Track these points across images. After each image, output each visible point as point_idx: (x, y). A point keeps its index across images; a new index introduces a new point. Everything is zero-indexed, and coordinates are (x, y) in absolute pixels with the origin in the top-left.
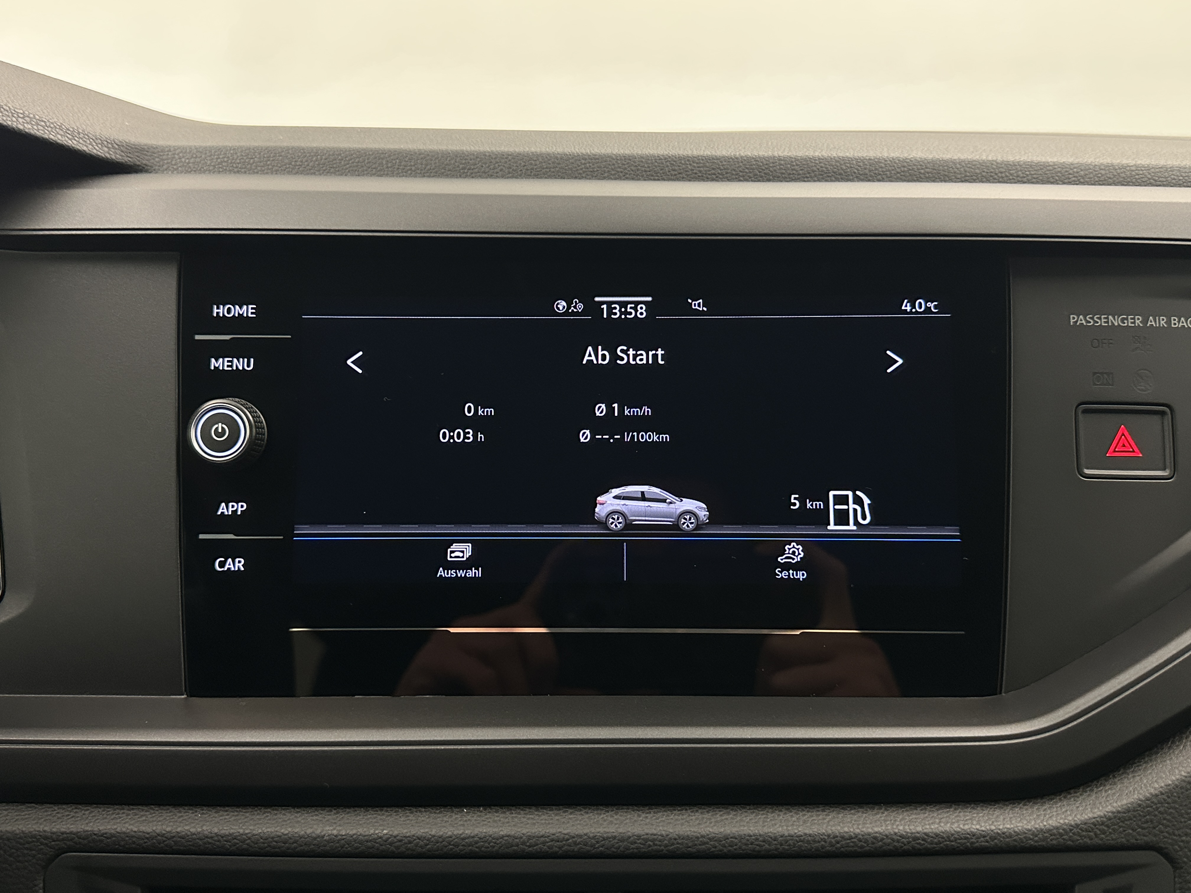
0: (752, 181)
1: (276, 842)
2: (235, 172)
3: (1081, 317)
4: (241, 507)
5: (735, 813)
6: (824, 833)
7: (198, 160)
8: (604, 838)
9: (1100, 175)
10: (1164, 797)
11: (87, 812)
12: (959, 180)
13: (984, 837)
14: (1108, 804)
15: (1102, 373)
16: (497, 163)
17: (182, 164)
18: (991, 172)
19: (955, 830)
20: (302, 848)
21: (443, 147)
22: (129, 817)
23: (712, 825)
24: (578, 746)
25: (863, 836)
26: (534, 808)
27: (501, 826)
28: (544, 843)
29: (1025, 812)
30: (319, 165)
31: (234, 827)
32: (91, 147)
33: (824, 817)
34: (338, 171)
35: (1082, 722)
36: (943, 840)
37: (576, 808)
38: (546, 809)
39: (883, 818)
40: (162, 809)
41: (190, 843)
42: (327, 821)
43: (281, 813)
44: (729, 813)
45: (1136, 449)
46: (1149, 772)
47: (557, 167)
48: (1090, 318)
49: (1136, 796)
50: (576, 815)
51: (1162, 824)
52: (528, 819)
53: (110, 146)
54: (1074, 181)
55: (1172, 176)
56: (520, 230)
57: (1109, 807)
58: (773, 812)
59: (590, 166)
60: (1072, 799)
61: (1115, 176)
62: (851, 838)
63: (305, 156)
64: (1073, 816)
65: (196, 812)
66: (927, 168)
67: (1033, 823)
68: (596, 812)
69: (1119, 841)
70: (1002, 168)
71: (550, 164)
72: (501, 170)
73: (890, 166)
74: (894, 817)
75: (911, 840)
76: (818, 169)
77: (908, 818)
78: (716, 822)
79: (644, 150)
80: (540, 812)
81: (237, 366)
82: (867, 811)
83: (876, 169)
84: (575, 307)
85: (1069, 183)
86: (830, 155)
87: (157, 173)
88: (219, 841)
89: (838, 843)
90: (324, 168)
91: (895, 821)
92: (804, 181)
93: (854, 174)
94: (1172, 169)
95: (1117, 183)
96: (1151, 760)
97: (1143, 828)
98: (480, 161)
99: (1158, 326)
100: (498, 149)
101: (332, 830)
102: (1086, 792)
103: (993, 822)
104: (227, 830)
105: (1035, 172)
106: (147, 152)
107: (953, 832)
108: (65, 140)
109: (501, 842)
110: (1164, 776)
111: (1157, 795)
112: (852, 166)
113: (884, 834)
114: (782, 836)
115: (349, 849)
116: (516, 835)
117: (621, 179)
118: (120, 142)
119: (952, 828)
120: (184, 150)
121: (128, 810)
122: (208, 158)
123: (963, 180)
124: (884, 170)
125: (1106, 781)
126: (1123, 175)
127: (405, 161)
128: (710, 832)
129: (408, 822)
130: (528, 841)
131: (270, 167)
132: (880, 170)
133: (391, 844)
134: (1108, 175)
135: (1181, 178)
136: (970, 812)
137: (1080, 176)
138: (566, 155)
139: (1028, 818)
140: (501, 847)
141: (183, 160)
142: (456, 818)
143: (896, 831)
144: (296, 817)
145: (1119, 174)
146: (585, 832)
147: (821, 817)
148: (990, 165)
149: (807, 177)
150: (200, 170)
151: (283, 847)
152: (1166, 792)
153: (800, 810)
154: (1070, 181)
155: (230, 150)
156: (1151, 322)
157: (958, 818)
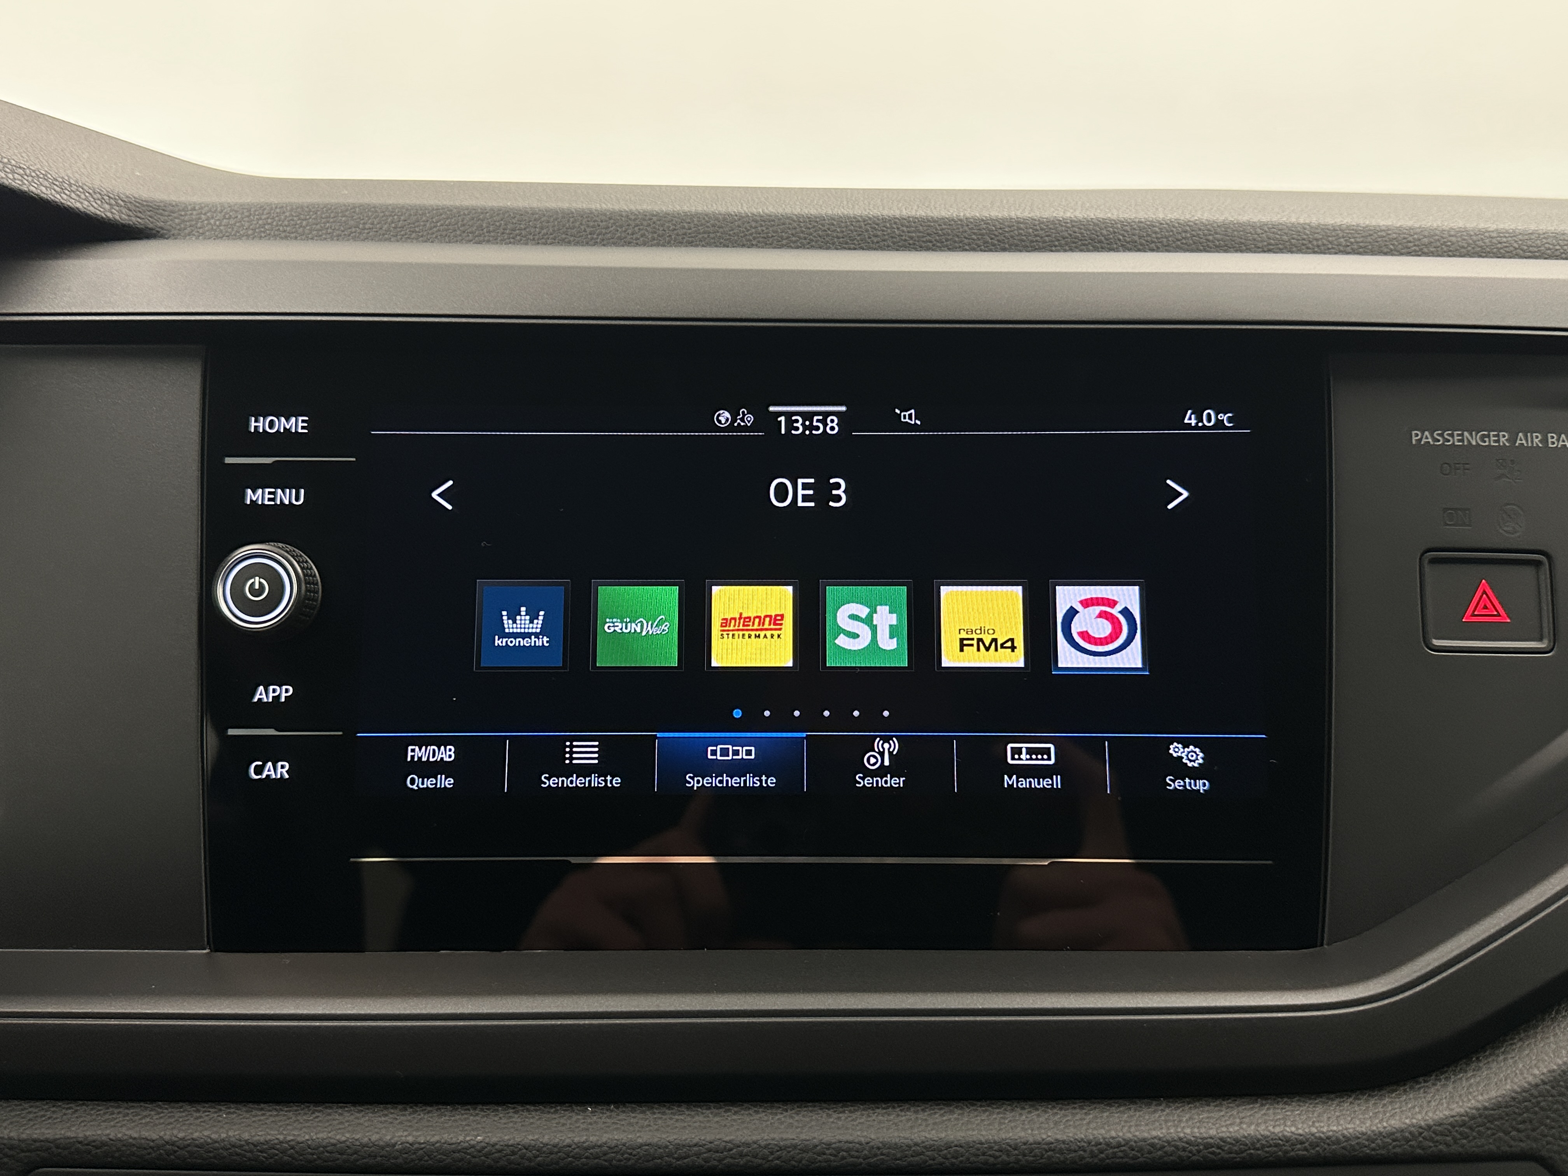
0: (981, 250)
1: (330, 1153)
2: (282, 238)
3: (1427, 433)
4: (285, 692)
5: (960, 1112)
6: (1082, 1139)
7: (232, 221)
8: (780, 1148)
9: (1449, 243)
10: (1548, 1087)
11: (70, 1111)
12: (1260, 250)
13: (1302, 1143)
14: (1470, 1097)
15: (1455, 509)
16: (637, 225)
17: (210, 227)
18: (1304, 239)
19: (1262, 1133)
20: (365, 1160)
21: (565, 205)
22: (127, 1118)
23: (929, 1128)
24: (746, 1020)
25: (1135, 1142)
26: (684, 1106)
27: (638, 1131)
28: (698, 1155)
29: (1356, 1109)
30: (395, 228)
31: (272, 1132)
32: (86, 203)
33: (1083, 1116)
34: (422, 236)
35: (1433, 985)
36: (1246, 1148)
37: (742, 1105)
38: (700, 1107)
39: (1163, 1118)
40: (173, 1108)
41: (211, 1155)
42: (401, 1123)
43: (336, 1112)
44: (952, 1112)
45: (1502, 612)
46: (1527, 1052)
47: (718, 232)
48: (1438, 435)
49: (1508, 1087)
50: (742, 1115)
51: (1546, 1126)
52: (677, 1120)
53: (113, 202)
54: (1415, 251)
55: (1547, 245)
56: (668, 315)
57: (1473, 1101)
58: (1013, 1110)
59: (763, 231)
60: (1422, 1091)
61: (1469, 245)
62: (1119, 1145)
63: (378, 216)
64: (1424, 1113)
65: (221, 1110)
66: (1216, 233)
67: (1368, 1125)
68: (769, 1111)
69: (1486, 1147)
70: (1318, 233)
71: (708, 227)
72: (642, 236)
73: (1167, 231)
74: (1178, 1116)
75: (1201, 1147)
76: (1070, 235)
77: (1197, 1117)
78: (935, 1124)
79: (836, 210)
80: (694, 1111)
81: (281, 500)
82: (1141, 1107)
83: (1148, 235)
84: (742, 420)
85: (1409, 254)
86: (1086, 216)
87: (176, 239)
88: (251, 1151)
89: (1102, 1153)
90: (402, 233)
91: (1180, 1121)
92: (1052, 251)
93: (1118, 242)
94: (1546, 235)
95: (1473, 253)
96: (1528, 1037)
97: (1518, 1131)
98: (614, 223)
99: (1530, 445)
100: (639, 208)
101: (406, 1136)
102: (1440, 1080)
103: (1313, 1122)
104: (261, 1136)
105: (1361, 239)
106: (163, 210)
107: (1259, 1137)
108: (51, 194)
109: (638, 1153)
110: (1546, 1058)
111: (1537, 1085)
112: (1116, 230)
113: (1164, 1139)
114: (1025, 1144)
115: (430, 1162)
116: (660, 1143)
117: (804, 248)
118: (127, 197)
119: (1257, 1130)
120: (214, 209)
121: (127, 1108)
122: (246, 219)
123: (1266, 249)
124: (1159, 236)
125: (1467, 1064)
126: (1480, 243)
127: (513, 223)
128: (926, 1137)
129: (511, 1125)
130: (676, 1152)
131: (329, 231)
132: (1154, 235)
133: (486, 1156)
134: (1460, 243)
135: (1558, 247)
136: (1282, 1109)
137: (1423, 245)
138: (730, 215)
139: (1361, 1116)
140: (638, 1159)
141: (212, 221)
142: (577, 1121)
143: (1182, 1135)
144: (357, 1118)
145: (1474, 242)
146: (754, 1138)
147: (1078, 1117)
148: (1302, 230)
149: (1056, 246)
150: (235, 235)
151: (338, 1159)
152: (1550, 1081)
153: (1050, 1106)
154: (1409, 250)
155: (276, 208)
156: (1521, 440)
157: (1266, 1117)
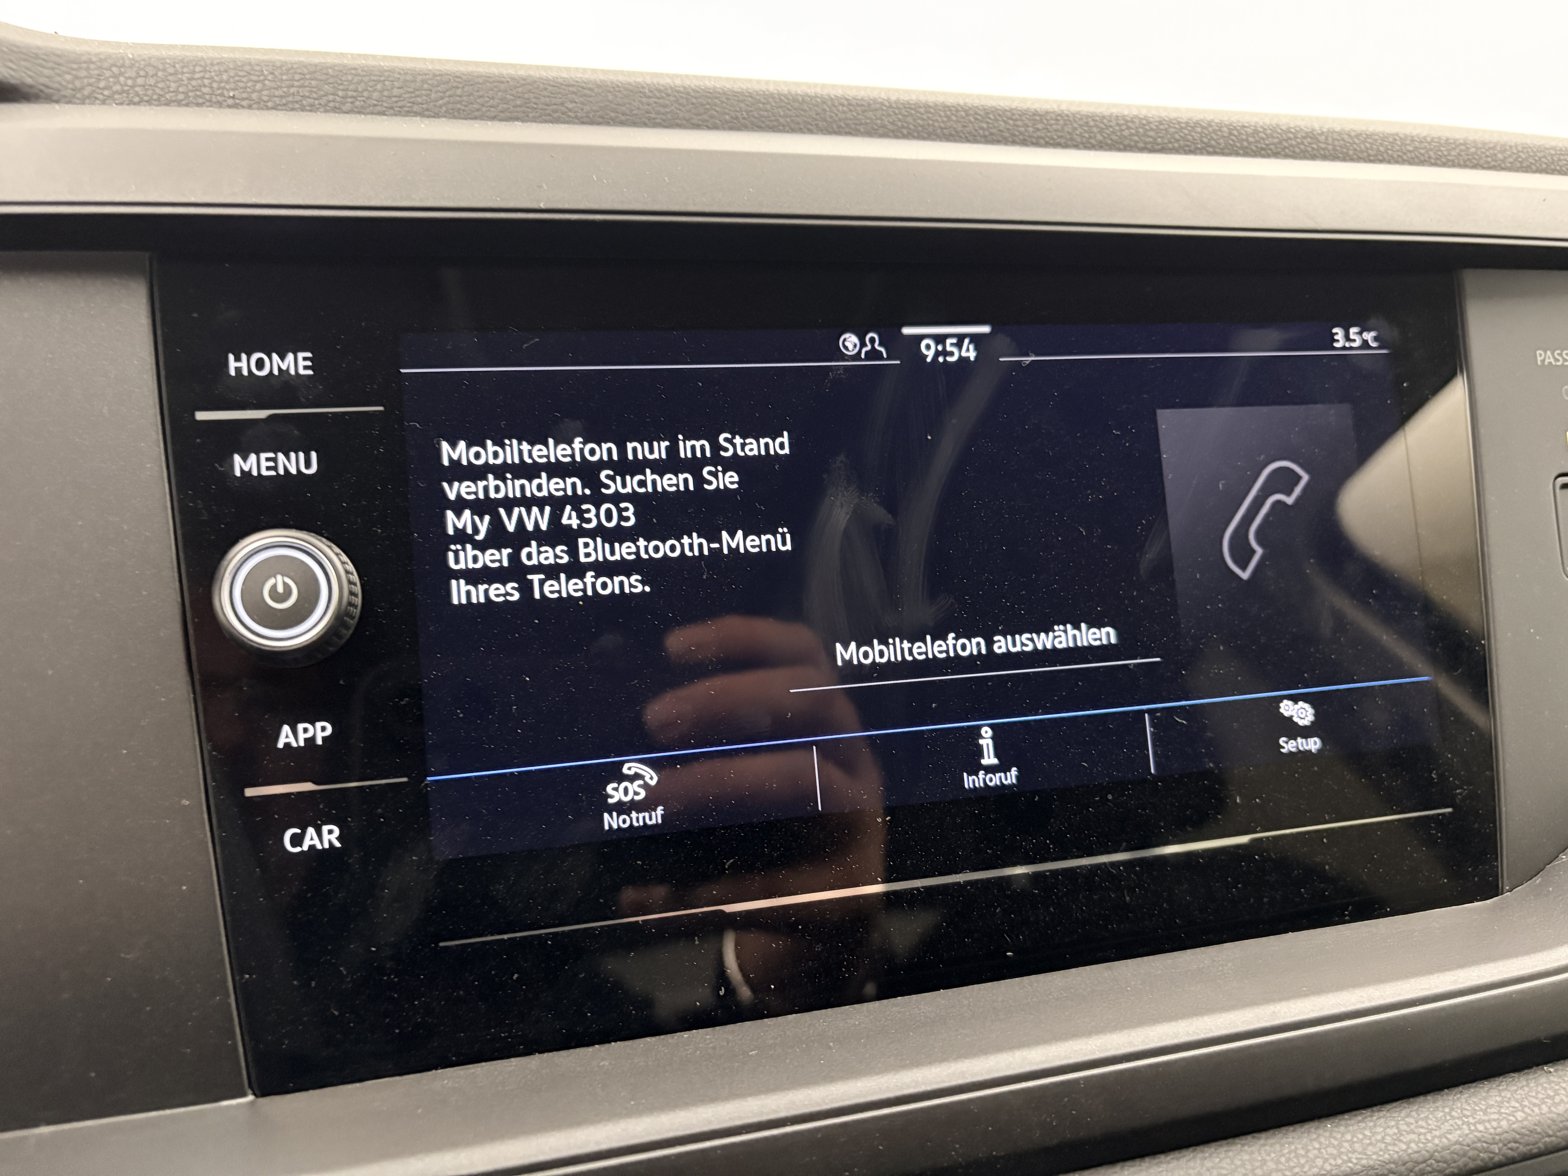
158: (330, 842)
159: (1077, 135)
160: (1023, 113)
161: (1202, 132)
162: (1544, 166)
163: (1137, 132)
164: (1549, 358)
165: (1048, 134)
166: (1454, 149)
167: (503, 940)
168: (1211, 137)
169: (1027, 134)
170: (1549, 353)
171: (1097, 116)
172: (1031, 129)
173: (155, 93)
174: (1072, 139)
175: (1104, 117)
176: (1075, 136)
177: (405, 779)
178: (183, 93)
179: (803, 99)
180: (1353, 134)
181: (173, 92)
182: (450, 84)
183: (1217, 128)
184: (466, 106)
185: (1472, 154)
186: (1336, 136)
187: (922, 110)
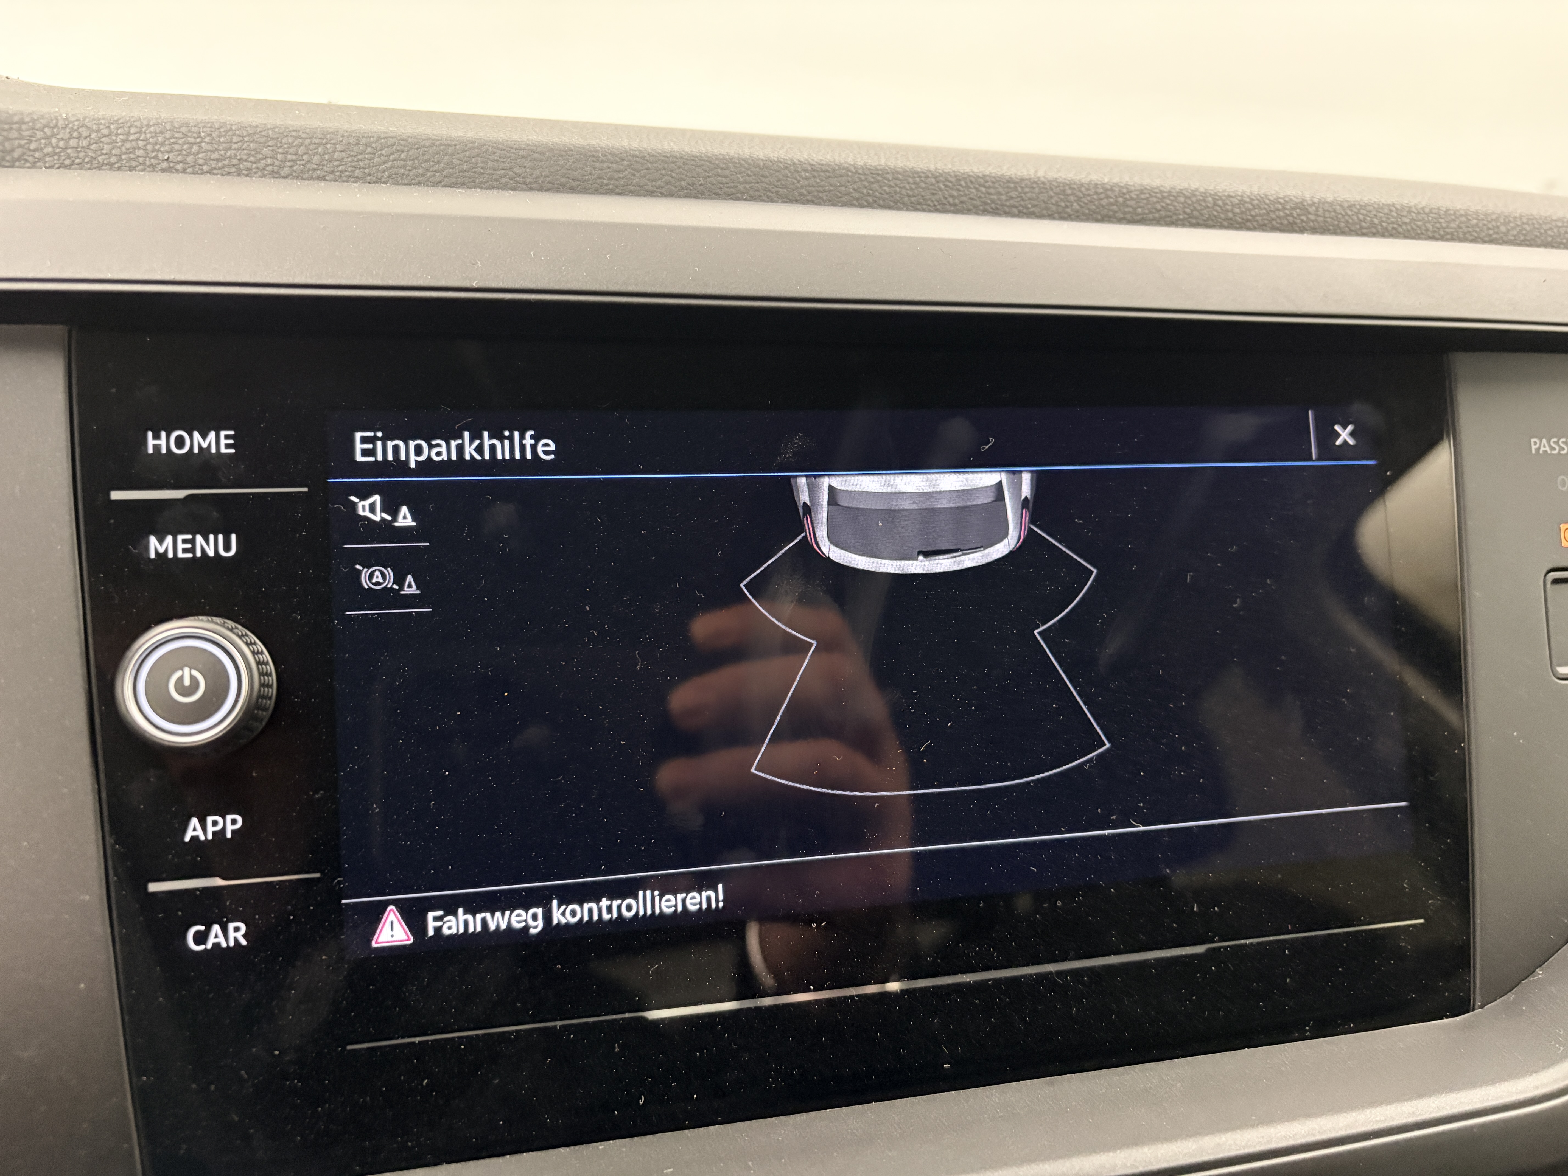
4: (231, 824)
48: (1554, 442)
81: (203, 550)
127: (493, 160)
131: (234, 162)
158: (236, 939)
159: (1053, 204)
160: (997, 180)
161: (1185, 202)
162: (1550, 239)
163: (1116, 201)
164: (1544, 446)
165: (1022, 203)
166: (1454, 220)
167: (414, 1043)
168: (1195, 207)
169: (999, 202)
170: (1544, 441)
171: (1075, 183)
172: (1004, 197)
173: (87, 156)
174: (1047, 209)
175: (1082, 185)
176: (1051, 206)
177: (318, 875)
178: (116, 155)
179: (764, 164)
180: (1346, 205)
181: (106, 154)
182: (395, 147)
183: (1201, 198)
184: (409, 170)
185: (1473, 226)
186: (1327, 207)
187: (890, 177)
